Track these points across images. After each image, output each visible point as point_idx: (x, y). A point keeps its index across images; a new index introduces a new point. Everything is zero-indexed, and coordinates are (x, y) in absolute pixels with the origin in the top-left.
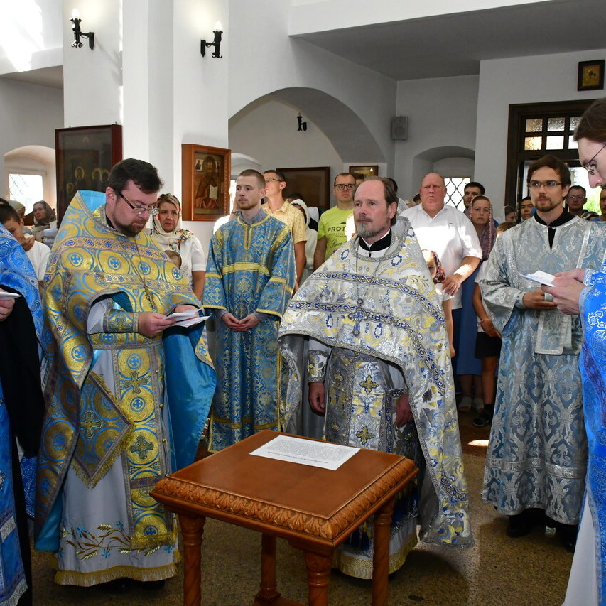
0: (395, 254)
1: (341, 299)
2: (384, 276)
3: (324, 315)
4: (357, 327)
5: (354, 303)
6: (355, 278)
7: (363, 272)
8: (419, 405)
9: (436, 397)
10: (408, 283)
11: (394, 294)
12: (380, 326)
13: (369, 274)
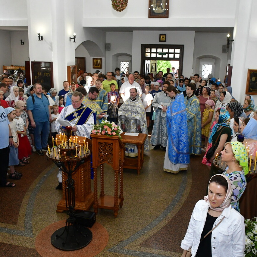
0: (137, 101)
1: (128, 109)
2: (136, 105)
3: (125, 112)
7: (132, 104)
8: (142, 127)
9: (145, 125)
10: (140, 106)
11: (138, 108)
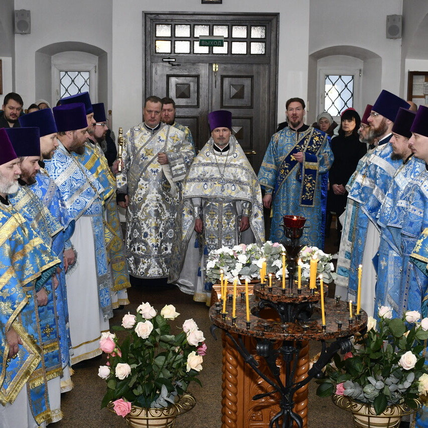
3: (203, 184)
4: (223, 187)
5: (219, 176)
6: (218, 165)
12: (233, 185)
13: (224, 162)
